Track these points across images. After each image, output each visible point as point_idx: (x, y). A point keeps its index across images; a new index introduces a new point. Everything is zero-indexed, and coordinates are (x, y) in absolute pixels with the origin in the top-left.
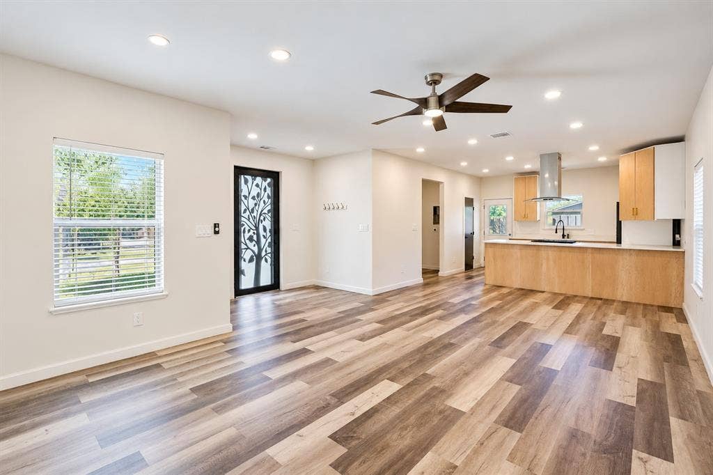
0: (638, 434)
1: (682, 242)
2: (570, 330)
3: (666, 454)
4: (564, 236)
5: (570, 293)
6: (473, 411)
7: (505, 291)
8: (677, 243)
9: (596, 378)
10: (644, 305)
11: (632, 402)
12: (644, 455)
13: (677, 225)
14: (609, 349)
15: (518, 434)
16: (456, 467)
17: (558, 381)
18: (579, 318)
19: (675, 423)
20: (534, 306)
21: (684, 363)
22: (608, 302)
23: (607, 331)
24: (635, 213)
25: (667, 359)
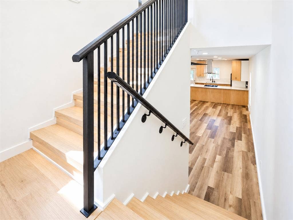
0: (236, 137)
1: (248, 87)
2: (219, 115)
3: (241, 140)
4: (213, 82)
5: (216, 102)
6: (202, 136)
7: (197, 102)
8: (247, 87)
9: (227, 127)
10: (238, 105)
11: (235, 132)
12: (237, 140)
13: (247, 83)
14: (230, 120)
15: (213, 139)
16: (204, 145)
17: (219, 128)
18: (220, 111)
19: (243, 135)
20: (207, 108)
21: (247, 122)
22: (228, 105)
23: (229, 115)
24: (236, 78)
25: (243, 121)
